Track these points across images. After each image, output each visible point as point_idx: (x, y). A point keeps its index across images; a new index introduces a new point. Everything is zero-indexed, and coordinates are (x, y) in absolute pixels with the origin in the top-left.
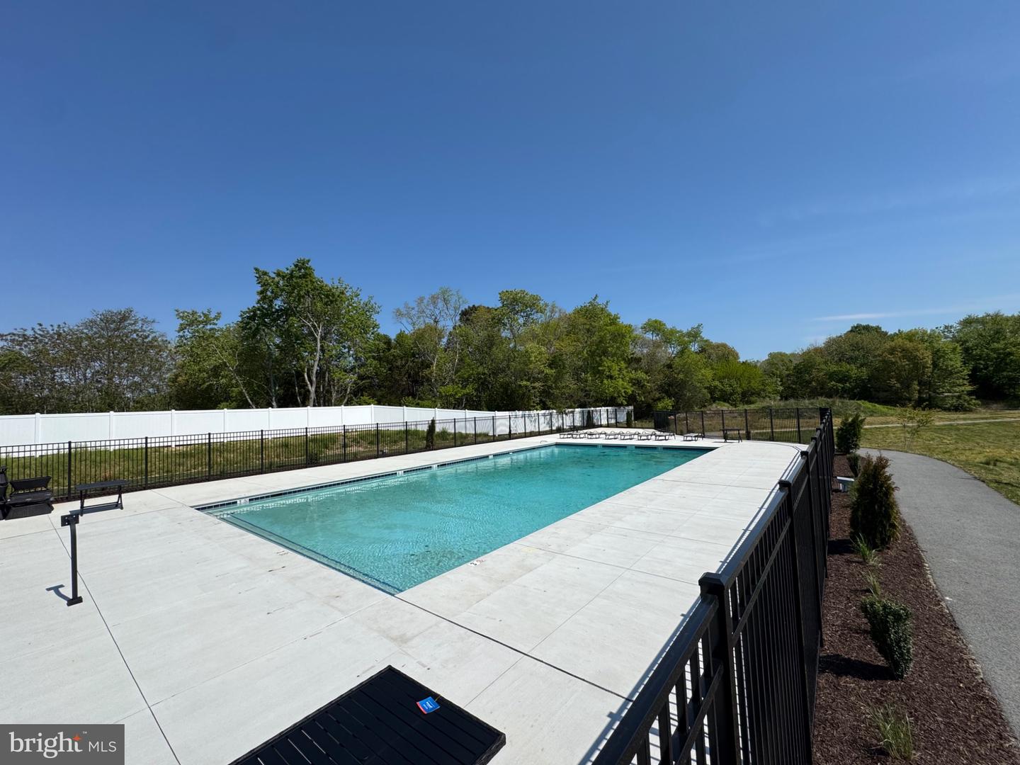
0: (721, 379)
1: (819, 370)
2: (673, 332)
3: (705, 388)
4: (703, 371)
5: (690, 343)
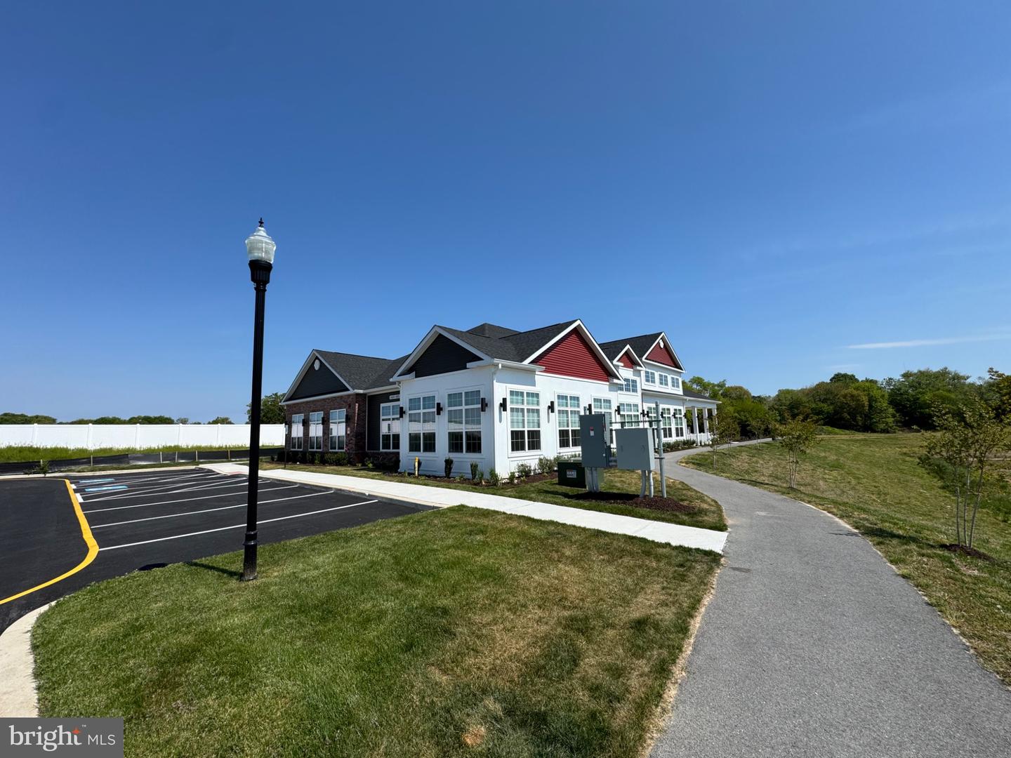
0: (739, 412)
2: (709, 384)
5: (719, 391)
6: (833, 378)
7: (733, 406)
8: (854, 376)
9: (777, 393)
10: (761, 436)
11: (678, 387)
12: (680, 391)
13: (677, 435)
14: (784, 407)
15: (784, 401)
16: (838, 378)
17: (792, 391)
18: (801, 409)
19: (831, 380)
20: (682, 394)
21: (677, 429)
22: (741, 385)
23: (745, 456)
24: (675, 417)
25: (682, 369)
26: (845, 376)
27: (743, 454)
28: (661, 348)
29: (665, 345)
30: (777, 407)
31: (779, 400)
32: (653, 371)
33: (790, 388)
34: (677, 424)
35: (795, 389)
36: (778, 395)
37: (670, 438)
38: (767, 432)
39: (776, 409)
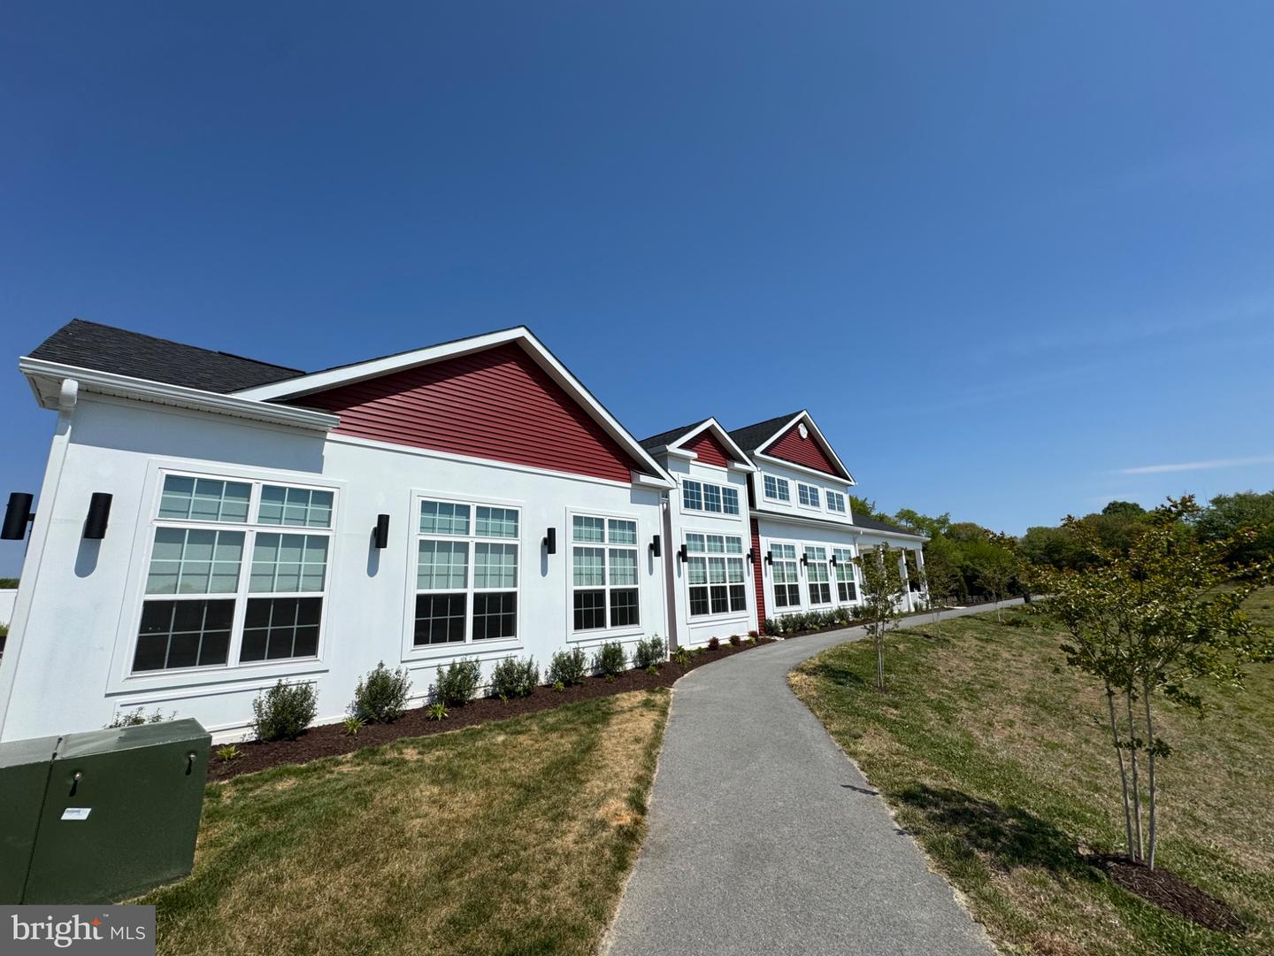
0: (971, 559)
1: (1071, 550)
2: (924, 520)
3: (958, 567)
4: (954, 553)
5: (940, 528)
6: (1108, 508)
7: (962, 550)
8: (1138, 506)
9: (1026, 533)
10: (1005, 593)
11: (842, 509)
12: (846, 517)
13: (843, 597)
14: (1039, 551)
15: (1038, 543)
16: (1113, 508)
17: (1047, 530)
18: (1064, 554)
19: (1104, 511)
20: (852, 523)
21: (841, 587)
22: (972, 522)
23: (970, 641)
24: (835, 565)
25: (848, 479)
26: (1124, 505)
27: (968, 634)
28: (803, 439)
29: (810, 434)
30: (1028, 551)
31: (1030, 542)
32: (784, 479)
33: (1045, 526)
34: (841, 576)
35: (1050, 526)
36: (1027, 536)
37: (827, 605)
38: (1014, 589)
39: (1027, 555)
